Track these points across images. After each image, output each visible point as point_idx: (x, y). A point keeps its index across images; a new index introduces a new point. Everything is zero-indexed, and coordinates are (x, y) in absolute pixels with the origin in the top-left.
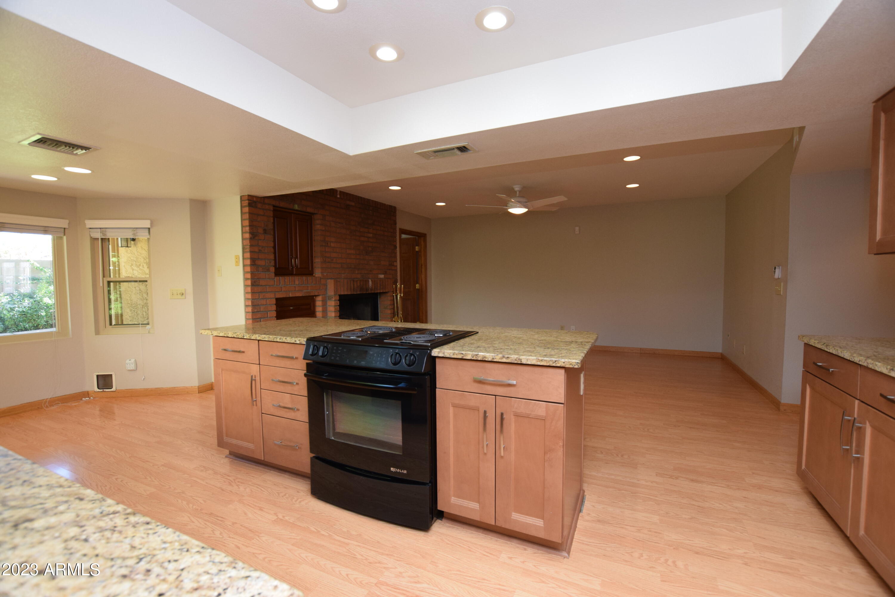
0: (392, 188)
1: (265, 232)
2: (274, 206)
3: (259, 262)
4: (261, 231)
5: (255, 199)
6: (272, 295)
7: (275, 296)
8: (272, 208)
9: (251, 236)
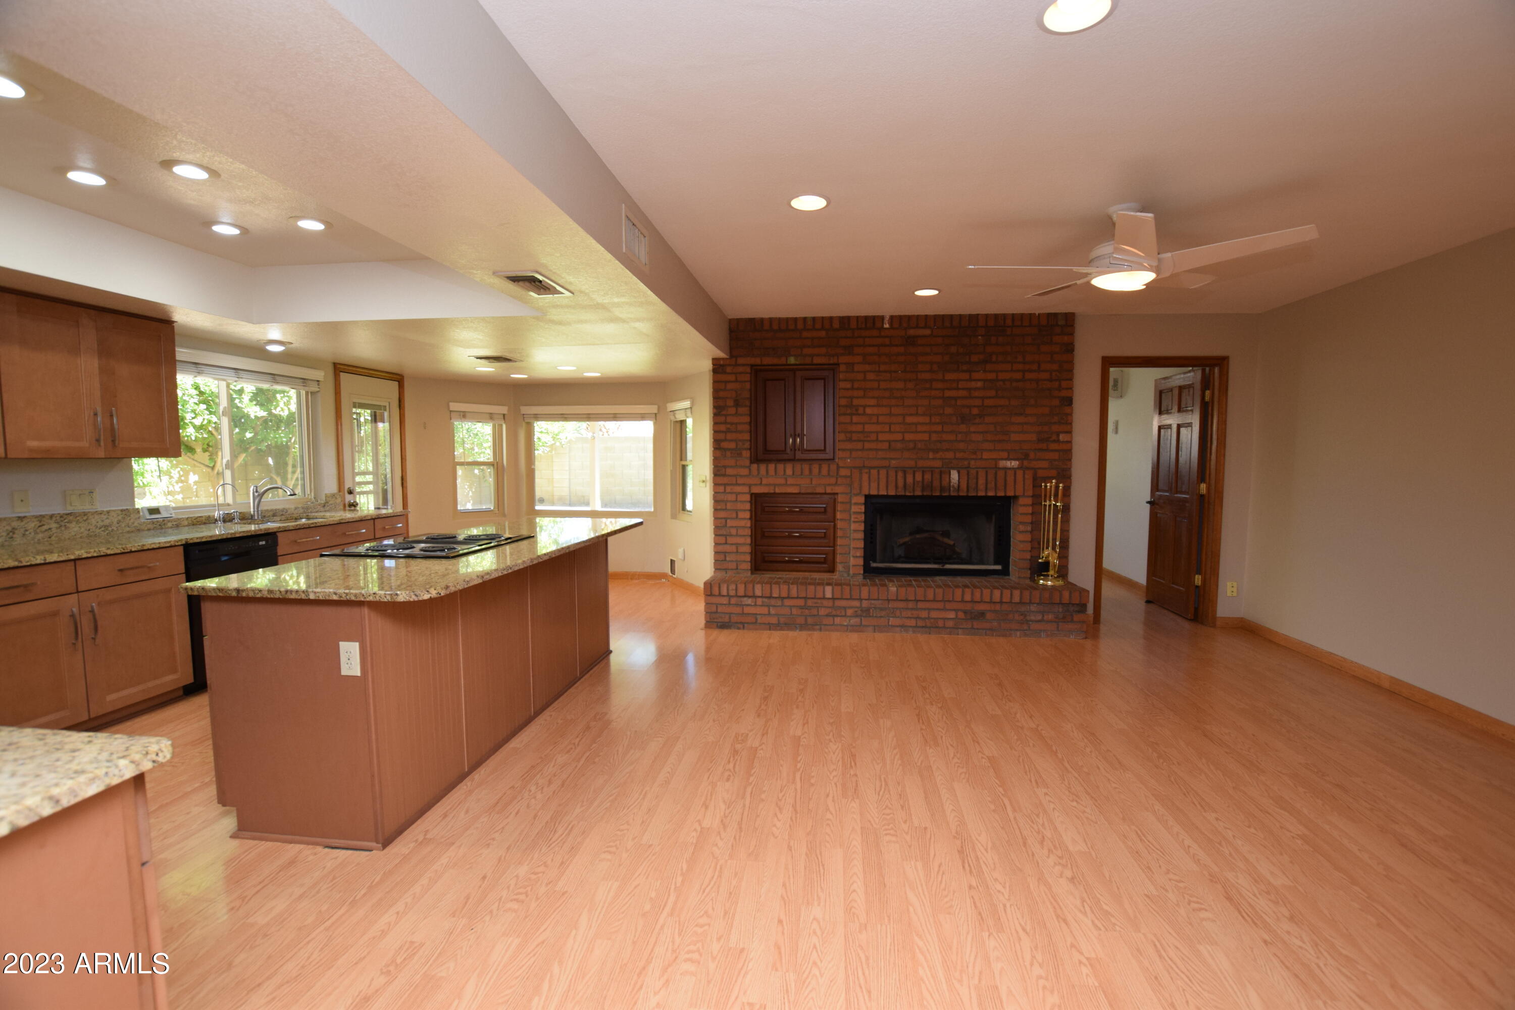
0: (920, 293)
1: (737, 404)
2: (752, 366)
3: (725, 445)
4: (730, 403)
5: (722, 362)
6: (746, 489)
7: (750, 491)
8: (748, 369)
9: (715, 411)
